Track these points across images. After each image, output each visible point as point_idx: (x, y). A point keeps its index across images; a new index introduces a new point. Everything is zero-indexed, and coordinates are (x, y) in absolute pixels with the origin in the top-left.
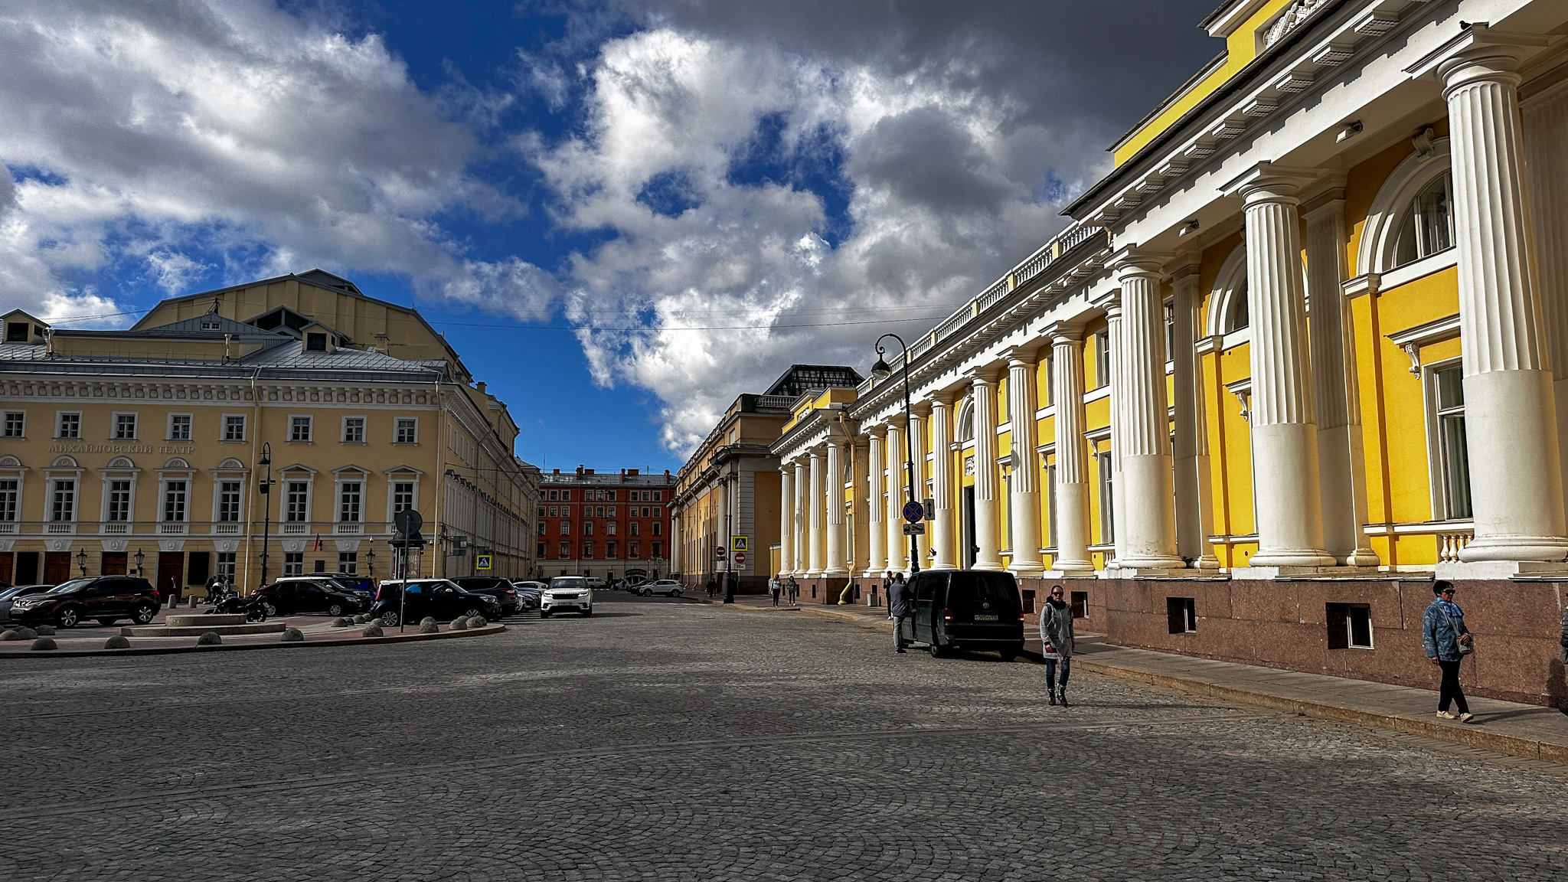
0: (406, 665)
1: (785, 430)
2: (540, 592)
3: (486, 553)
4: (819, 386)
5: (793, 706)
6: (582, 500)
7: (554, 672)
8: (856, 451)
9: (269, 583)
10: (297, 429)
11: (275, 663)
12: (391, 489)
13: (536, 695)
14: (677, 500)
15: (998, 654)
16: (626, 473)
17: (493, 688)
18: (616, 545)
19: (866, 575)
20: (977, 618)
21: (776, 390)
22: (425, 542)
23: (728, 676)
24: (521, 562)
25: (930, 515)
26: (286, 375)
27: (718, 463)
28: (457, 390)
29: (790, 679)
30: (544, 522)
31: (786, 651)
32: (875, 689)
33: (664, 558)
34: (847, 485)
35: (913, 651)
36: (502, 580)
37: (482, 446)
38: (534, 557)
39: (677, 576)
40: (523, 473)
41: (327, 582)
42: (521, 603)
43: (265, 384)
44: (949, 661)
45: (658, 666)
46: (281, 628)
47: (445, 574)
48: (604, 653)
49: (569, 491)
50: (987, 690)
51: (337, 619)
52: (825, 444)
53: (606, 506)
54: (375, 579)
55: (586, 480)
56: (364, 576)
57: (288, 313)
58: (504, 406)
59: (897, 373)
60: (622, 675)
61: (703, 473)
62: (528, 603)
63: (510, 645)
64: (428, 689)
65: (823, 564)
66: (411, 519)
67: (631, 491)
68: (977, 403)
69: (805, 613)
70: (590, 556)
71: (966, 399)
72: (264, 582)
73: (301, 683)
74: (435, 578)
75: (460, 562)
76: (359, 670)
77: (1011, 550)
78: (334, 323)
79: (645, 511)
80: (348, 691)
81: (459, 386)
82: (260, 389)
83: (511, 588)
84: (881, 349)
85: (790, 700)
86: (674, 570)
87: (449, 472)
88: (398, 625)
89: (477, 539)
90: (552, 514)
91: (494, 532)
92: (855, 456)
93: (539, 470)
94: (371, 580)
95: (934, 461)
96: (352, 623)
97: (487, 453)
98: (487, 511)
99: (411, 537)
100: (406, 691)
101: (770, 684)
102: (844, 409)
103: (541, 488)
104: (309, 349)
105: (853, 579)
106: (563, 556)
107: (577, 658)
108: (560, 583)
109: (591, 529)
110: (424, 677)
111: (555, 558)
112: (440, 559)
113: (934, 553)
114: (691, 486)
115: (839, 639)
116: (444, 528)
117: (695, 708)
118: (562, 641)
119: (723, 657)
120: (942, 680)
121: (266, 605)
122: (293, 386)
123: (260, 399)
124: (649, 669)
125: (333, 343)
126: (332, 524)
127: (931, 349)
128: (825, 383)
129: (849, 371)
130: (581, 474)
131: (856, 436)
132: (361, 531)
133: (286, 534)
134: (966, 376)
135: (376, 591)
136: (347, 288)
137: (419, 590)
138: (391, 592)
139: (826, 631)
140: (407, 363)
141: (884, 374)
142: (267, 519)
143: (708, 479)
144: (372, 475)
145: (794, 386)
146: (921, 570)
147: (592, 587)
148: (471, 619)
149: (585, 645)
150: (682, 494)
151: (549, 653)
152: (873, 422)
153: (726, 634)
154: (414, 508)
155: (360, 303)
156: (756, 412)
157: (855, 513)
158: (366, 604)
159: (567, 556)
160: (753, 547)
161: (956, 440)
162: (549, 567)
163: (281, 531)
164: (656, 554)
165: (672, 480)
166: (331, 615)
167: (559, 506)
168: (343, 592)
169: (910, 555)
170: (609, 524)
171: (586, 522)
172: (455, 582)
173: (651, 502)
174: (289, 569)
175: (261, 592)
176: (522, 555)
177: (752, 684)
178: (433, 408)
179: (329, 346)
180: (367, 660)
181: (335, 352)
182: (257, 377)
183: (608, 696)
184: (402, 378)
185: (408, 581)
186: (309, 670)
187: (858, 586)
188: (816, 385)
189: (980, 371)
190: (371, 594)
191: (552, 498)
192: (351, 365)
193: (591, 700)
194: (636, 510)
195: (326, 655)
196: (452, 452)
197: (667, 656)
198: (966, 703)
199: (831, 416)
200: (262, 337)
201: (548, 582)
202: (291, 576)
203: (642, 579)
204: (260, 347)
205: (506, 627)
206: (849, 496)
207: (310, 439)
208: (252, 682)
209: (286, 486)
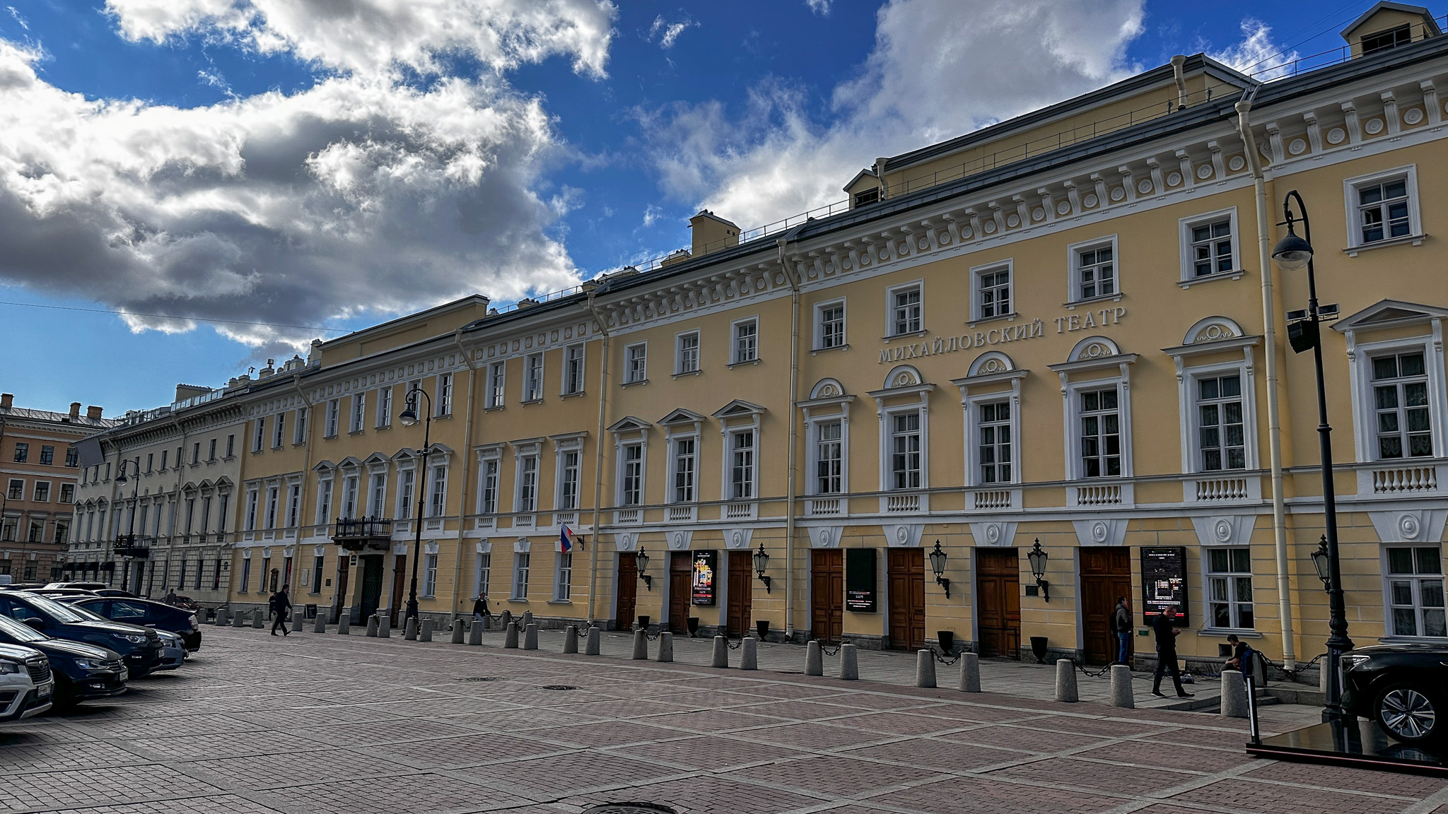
133: (1385, 495)
142: (1326, 458)
163: (1364, 487)
209: (1362, 366)
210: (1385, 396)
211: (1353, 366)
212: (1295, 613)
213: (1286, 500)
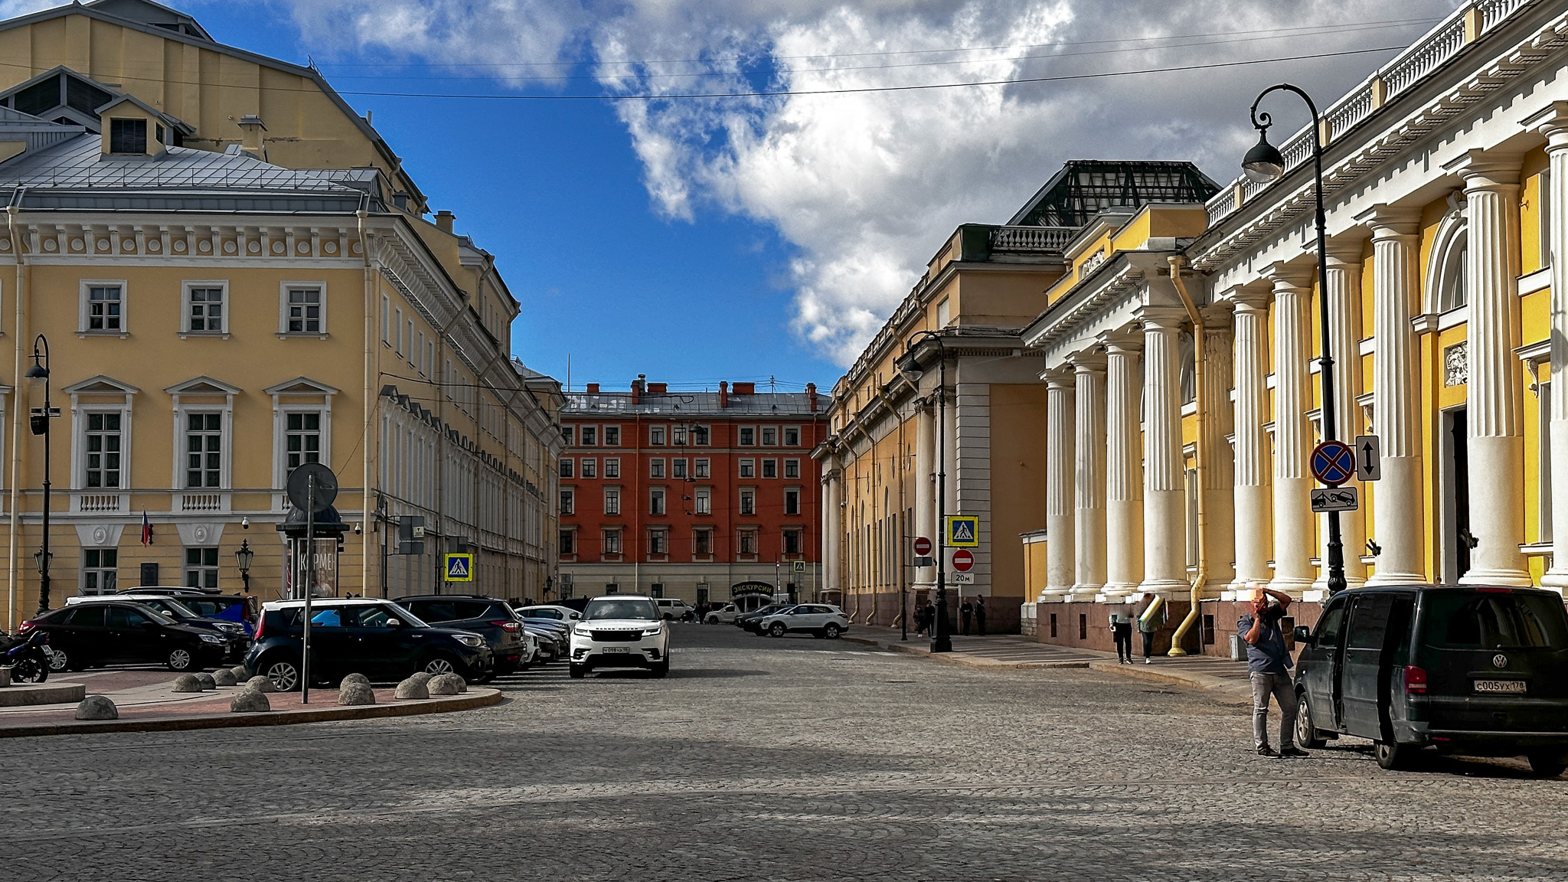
0: (314, 768)
1: (1054, 297)
2: (567, 627)
3: (462, 549)
4: (1123, 204)
5: (1089, 867)
6: (643, 444)
7: (598, 786)
8: (1205, 338)
9: (54, 607)
10: (98, 309)
11: (64, 763)
12: (279, 425)
13: (564, 834)
14: (833, 444)
15: (1523, 762)
16: (730, 390)
17: (481, 818)
18: (711, 535)
19: (1226, 597)
20: (1480, 686)
21: (1033, 215)
22: (347, 528)
23: (948, 803)
24: (530, 568)
25: (1369, 469)
26: (73, 201)
27: (916, 367)
28: (398, 227)
29: (1077, 812)
30: (572, 490)
31: (1064, 752)
32: (1260, 833)
33: (809, 561)
34: (1186, 410)
35: (1336, 754)
36: (494, 603)
37: (448, 340)
38: (553, 559)
39: (836, 597)
40: (528, 390)
41: (164, 605)
42: (531, 648)
43: (33, 222)
44: (1413, 775)
45: (806, 779)
46: (77, 695)
47: (386, 589)
48: (696, 750)
49: (619, 426)
50: (1508, 840)
51: (181, 677)
52: (1138, 325)
53: (691, 456)
54: (255, 599)
55: (652, 404)
56: (232, 593)
57: (74, 82)
58: (488, 258)
59: (1296, 171)
60: (734, 794)
61: (885, 389)
62: (544, 647)
63: (511, 731)
64: (356, 817)
65: (1134, 571)
66: (317, 482)
67: (740, 427)
68: (1474, 230)
69: (1099, 674)
70: (662, 556)
71: (1450, 222)
72: (45, 603)
73: (111, 803)
74: (369, 597)
75: (414, 565)
76: (222, 778)
77: (1550, 543)
78: (161, 98)
79: (769, 466)
80: (200, 820)
81: (401, 218)
82: (25, 231)
83: (509, 617)
84: (1263, 117)
85: (1083, 853)
86: (829, 583)
87: (387, 391)
88: (297, 688)
89: (445, 522)
90: (587, 474)
91: (477, 508)
92: (1204, 349)
93: (558, 385)
94: (246, 600)
95: (1377, 357)
96: (211, 685)
97: (458, 353)
98: (462, 467)
99: (317, 517)
100: (313, 820)
101: (1036, 819)
102: (1180, 251)
103: (563, 420)
104: (113, 150)
105: (1199, 604)
106: (610, 555)
107: (643, 759)
108: (605, 610)
109: (663, 503)
110: (347, 792)
111: (594, 560)
112: (375, 560)
113: (1377, 550)
114: (859, 415)
115: (1175, 728)
116: (381, 500)
117: (885, 867)
118: (613, 723)
119: (937, 762)
120: (1407, 817)
121: (47, 650)
122: (87, 223)
123: (26, 250)
124: (786, 785)
125: (160, 138)
126: (169, 493)
127: (1372, 117)
128: (1137, 198)
129: (1187, 170)
130: (642, 392)
131: (1204, 305)
132: (225, 506)
133: (84, 513)
134: (1450, 172)
135: (255, 621)
136: (182, 29)
137: (336, 621)
138: (283, 624)
139: (1147, 711)
140: (301, 174)
141: (1268, 172)
142: (47, 485)
143: (893, 400)
144: (242, 396)
145: (1071, 205)
146: (1350, 586)
147: (668, 617)
148: (437, 678)
149: (658, 733)
150: (843, 431)
151: (589, 748)
152: (1242, 275)
153: (941, 713)
154: (324, 460)
155: (208, 57)
156: (991, 262)
157: (1203, 468)
158: (239, 647)
159: (617, 556)
160: (987, 538)
161: (1427, 310)
162: (584, 577)
163: (75, 507)
164: (792, 550)
165: (822, 403)
166: (172, 669)
167: (600, 457)
168: (193, 623)
169: (1324, 553)
170: (697, 492)
171: (651, 490)
172: (404, 605)
173: (781, 448)
174: (91, 580)
175: (38, 625)
176: (530, 553)
177: (1000, 818)
178: (354, 265)
179: (152, 145)
180: (239, 758)
181: (165, 157)
182: (17, 208)
183: (707, 839)
184: (293, 204)
185: (314, 603)
186: (128, 778)
187: (1210, 619)
188: (1117, 201)
189: (1482, 159)
190: (248, 628)
191: (586, 441)
192: (196, 181)
193: (674, 846)
194: (749, 463)
195: (160, 748)
196: (392, 351)
197: (821, 757)
198: (1464, 867)
199: (1152, 264)
200: (24, 128)
201: (582, 606)
202: (95, 594)
203: (764, 602)
204: (20, 147)
205: (505, 694)
206: (1192, 432)
207: (123, 328)
208: (18, 801)
209: (81, 419)
210: (94, 443)
211: (75, 419)
212: (20, 597)
213: (20, 514)
